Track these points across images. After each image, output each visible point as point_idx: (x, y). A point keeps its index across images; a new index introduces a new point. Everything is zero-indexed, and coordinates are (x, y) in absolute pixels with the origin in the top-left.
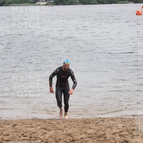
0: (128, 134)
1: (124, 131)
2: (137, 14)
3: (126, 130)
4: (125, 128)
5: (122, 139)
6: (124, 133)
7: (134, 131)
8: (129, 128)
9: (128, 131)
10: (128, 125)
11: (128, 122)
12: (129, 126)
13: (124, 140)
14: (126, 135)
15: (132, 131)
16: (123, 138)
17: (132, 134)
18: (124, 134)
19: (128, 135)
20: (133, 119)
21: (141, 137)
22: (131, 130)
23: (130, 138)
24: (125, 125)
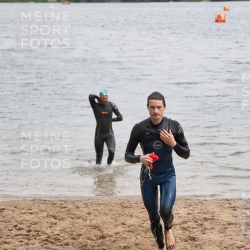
0: (196, 226)
1: (189, 221)
2: (217, 21)
3: (193, 219)
4: (191, 216)
5: (186, 235)
6: (189, 224)
7: (206, 221)
8: (197, 216)
9: (197, 222)
10: (197, 211)
11: (196, 206)
12: (198, 213)
13: (189, 236)
14: (193, 228)
15: (202, 220)
16: (187, 233)
17: (202, 227)
18: (189, 227)
19: (196, 228)
20: (205, 200)
21: (217, 230)
22: (200, 220)
23: (200, 232)
24: (190, 212)
